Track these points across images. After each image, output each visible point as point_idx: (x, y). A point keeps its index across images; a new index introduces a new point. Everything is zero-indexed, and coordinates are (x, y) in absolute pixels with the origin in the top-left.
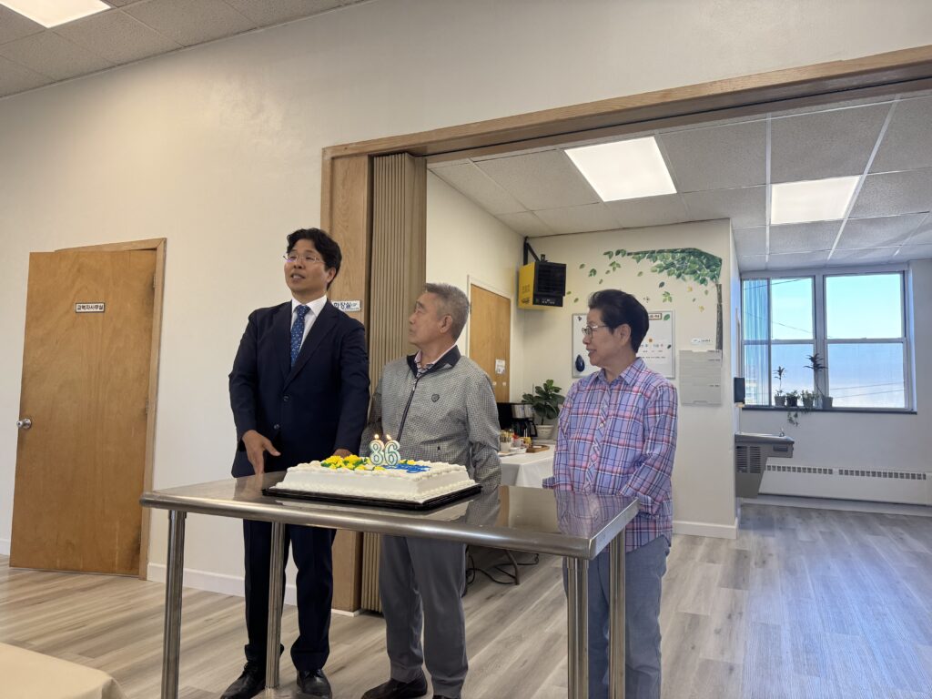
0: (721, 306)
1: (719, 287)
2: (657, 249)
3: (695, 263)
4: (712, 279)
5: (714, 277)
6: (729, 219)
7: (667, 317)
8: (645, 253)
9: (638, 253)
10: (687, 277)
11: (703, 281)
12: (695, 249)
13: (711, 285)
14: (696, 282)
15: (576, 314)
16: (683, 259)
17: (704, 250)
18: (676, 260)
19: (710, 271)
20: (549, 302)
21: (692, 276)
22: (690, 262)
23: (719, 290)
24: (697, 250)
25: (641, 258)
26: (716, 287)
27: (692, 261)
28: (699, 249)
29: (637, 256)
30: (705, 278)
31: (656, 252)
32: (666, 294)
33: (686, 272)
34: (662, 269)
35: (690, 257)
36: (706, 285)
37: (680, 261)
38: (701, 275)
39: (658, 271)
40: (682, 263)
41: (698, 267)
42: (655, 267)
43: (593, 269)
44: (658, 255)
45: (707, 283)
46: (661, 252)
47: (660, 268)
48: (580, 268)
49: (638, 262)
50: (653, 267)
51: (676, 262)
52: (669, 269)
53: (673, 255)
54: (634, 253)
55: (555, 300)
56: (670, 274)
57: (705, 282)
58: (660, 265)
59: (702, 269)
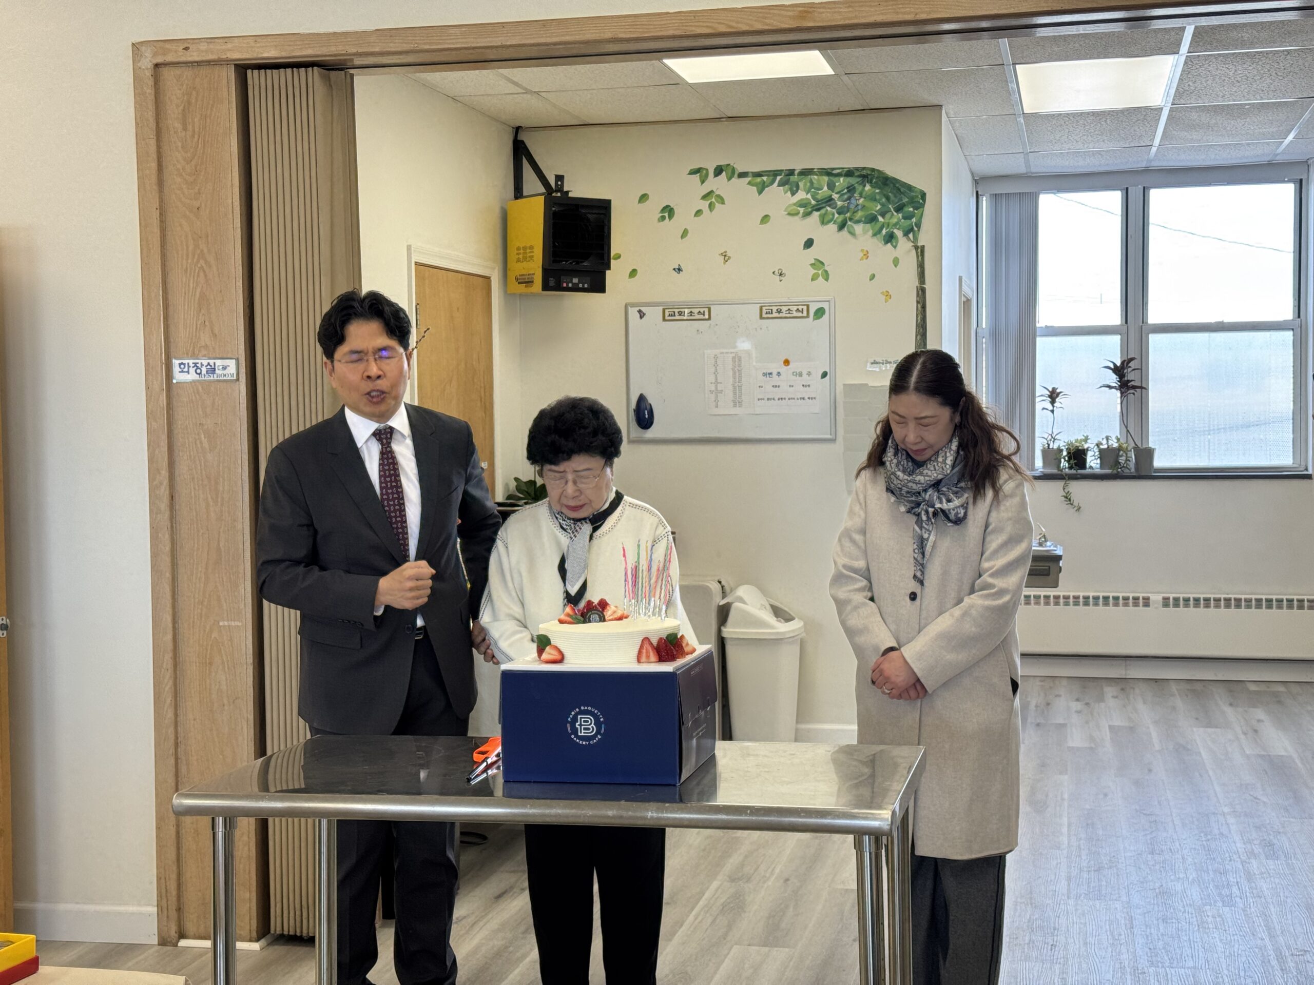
0: (923, 291)
1: (920, 251)
2: (798, 167)
3: (873, 199)
4: (906, 234)
5: (911, 230)
6: (941, 106)
7: (820, 313)
8: (775, 173)
9: (759, 175)
10: (859, 228)
11: (890, 238)
12: (873, 170)
13: (904, 245)
14: (875, 240)
15: (633, 305)
16: (851, 189)
17: (891, 171)
18: (837, 190)
19: (905, 218)
20: (578, 284)
21: (868, 226)
22: (865, 198)
23: (920, 258)
24: (878, 171)
25: (766, 185)
26: (914, 251)
27: (869, 196)
28: (881, 169)
29: (759, 180)
30: (893, 233)
31: (796, 172)
32: (818, 263)
33: (857, 218)
34: (810, 210)
35: (865, 186)
36: (895, 247)
37: (844, 194)
38: (886, 226)
39: (801, 215)
40: (849, 198)
41: (879, 207)
42: (794, 204)
43: (667, 206)
44: (801, 180)
45: (897, 242)
46: (806, 173)
47: (805, 207)
48: (639, 202)
49: (760, 192)
50: (790, 206)
51: (837, 196)
52: (823, 211)
53: (833, 181)
54: (752, 173)
55: (588, 279)
56: (825, 221)
57: (893, 241)
58: (805, 202)
59: (889, 212)
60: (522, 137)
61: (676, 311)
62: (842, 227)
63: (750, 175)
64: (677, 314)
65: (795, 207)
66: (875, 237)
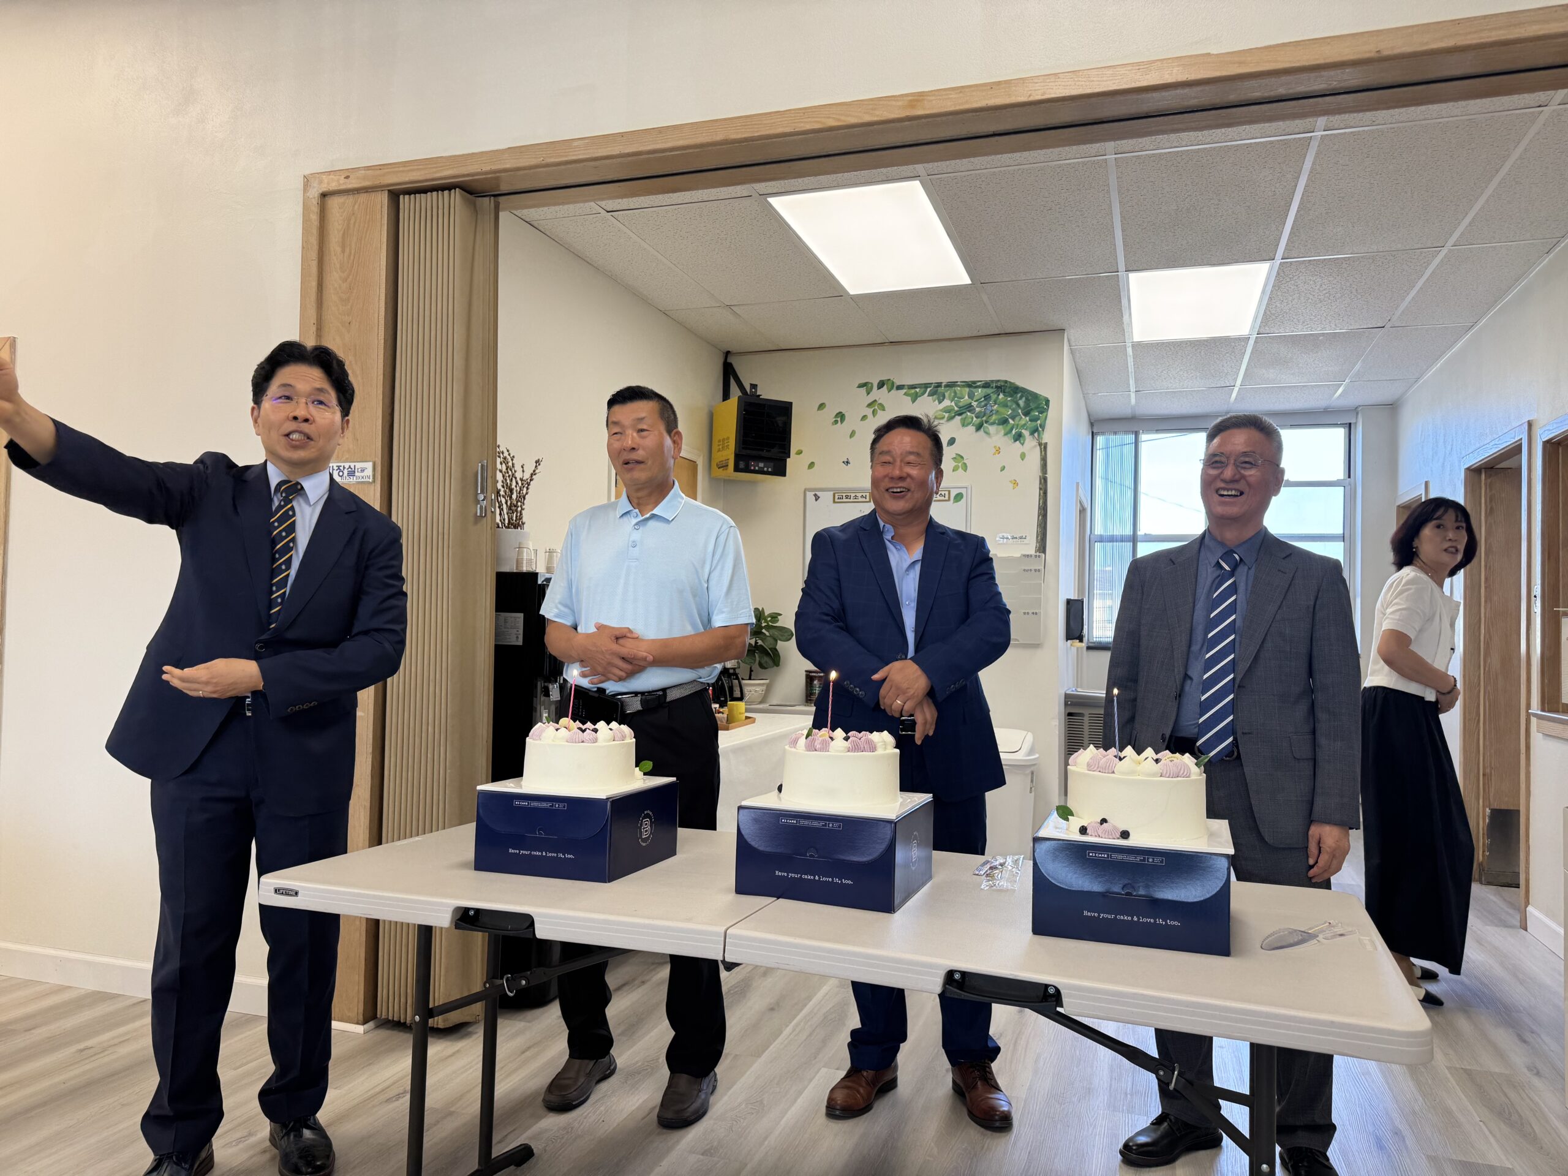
0: (1045, 479)
1: (1044, 447)
2: (945, 380)
3: (1005, 406)
4: (1032, 433)
5: (1036, 430)
6: (1064, 330)
7: (959, 497)
8: (926, 386)
9: (913, 387)
10: (992, 429)
11: (1018, 437)
12: (1006, 382)
13: (1030, 442)
14: (1006, 438)
15: (810, 490)
16: (987, 397)
17: (1020, 383)
18: (975, 399)
19: (1030, 420)
20: (763, 468)
21: (1001, 427)
22: (999, 405)
23: (1043, 453)
24: (1010, 382)
25: (919, 394)
26: (1038, 447)
27: (1001, 403)
28: (1012, 381)
29: (913, 391)
30: (1021, 432)
31: (943, 384)
32: (959, 458)
33: (992, 421)
34: (953, 415)
35: (999, 395)
36: (1023, 444)
37: (981, 402)
38: (1015, 427)
39: (945, 419)
40: (986, 405)
41: (1010, 412)
42: (941, 410)
43: (841, 413)
44: (947, 391)
45: (1024, 440)
46: (951, 385)
47: (949, 412)
48: (818, 410)
49: (913, 401)
50: (937, 411)
51: (976, 403)
52: (964, 416)
53: (972, 391)
54: (908, 385)
55: (772, 464)
56: (965, 424)
57: (1021, 439)
58: (949, 408)
59: (1017, 416)
60: (730, 360)
61: (844, 495)
62: (979, 427)
63: (906, 387)
64: (844, 497)
65: (941, 413)
66: (1006, 436)
